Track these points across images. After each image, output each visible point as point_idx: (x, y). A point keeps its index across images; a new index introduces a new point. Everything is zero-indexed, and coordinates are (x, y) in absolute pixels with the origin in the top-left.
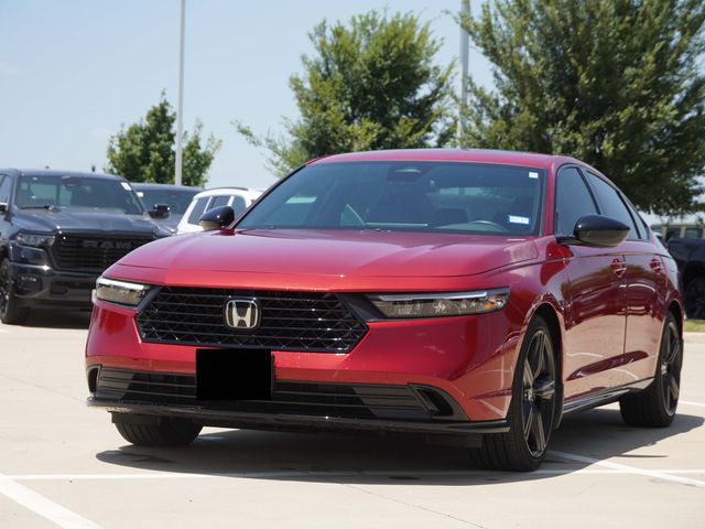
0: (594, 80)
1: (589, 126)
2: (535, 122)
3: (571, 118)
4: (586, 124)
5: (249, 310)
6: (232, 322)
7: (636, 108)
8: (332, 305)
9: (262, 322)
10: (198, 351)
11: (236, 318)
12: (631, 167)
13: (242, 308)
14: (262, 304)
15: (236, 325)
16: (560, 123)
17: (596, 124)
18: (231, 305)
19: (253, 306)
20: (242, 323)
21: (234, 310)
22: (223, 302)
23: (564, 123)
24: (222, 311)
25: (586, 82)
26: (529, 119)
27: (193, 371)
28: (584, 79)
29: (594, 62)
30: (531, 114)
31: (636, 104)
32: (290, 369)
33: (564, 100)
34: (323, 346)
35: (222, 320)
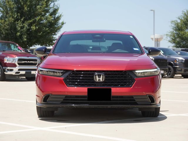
0: (29, 9)
1: (28, 22)
2: (13, 21)
3: (22, 19)
4: (27, 21)
5: (102, 76)
6: (96, 80)
7: (41, 17)
8: (125, 74)
9: (105, 80)
10: (88, 88)
11: (98, 79)
12: (40, 33)
13: (99, 76)
14: (105, 74)
15: (97, 81)
16: (20, 21)
17: (31, 21)
18: (96, 75)
19: (103, 75)
20: (99, 80)
21: (97, 76)
22: (93, 74)
23: (21, 21)
24: (93, 77)
25: (27, 9)
26: (12, 20)
27: (86, 94)
28: (26, 9)
29: (29, 4)
30: (12, 18)
31: (41, 16)
32: (116, 92)
33: (20, 14)
34: (124, 86)
35: (93, 79)
